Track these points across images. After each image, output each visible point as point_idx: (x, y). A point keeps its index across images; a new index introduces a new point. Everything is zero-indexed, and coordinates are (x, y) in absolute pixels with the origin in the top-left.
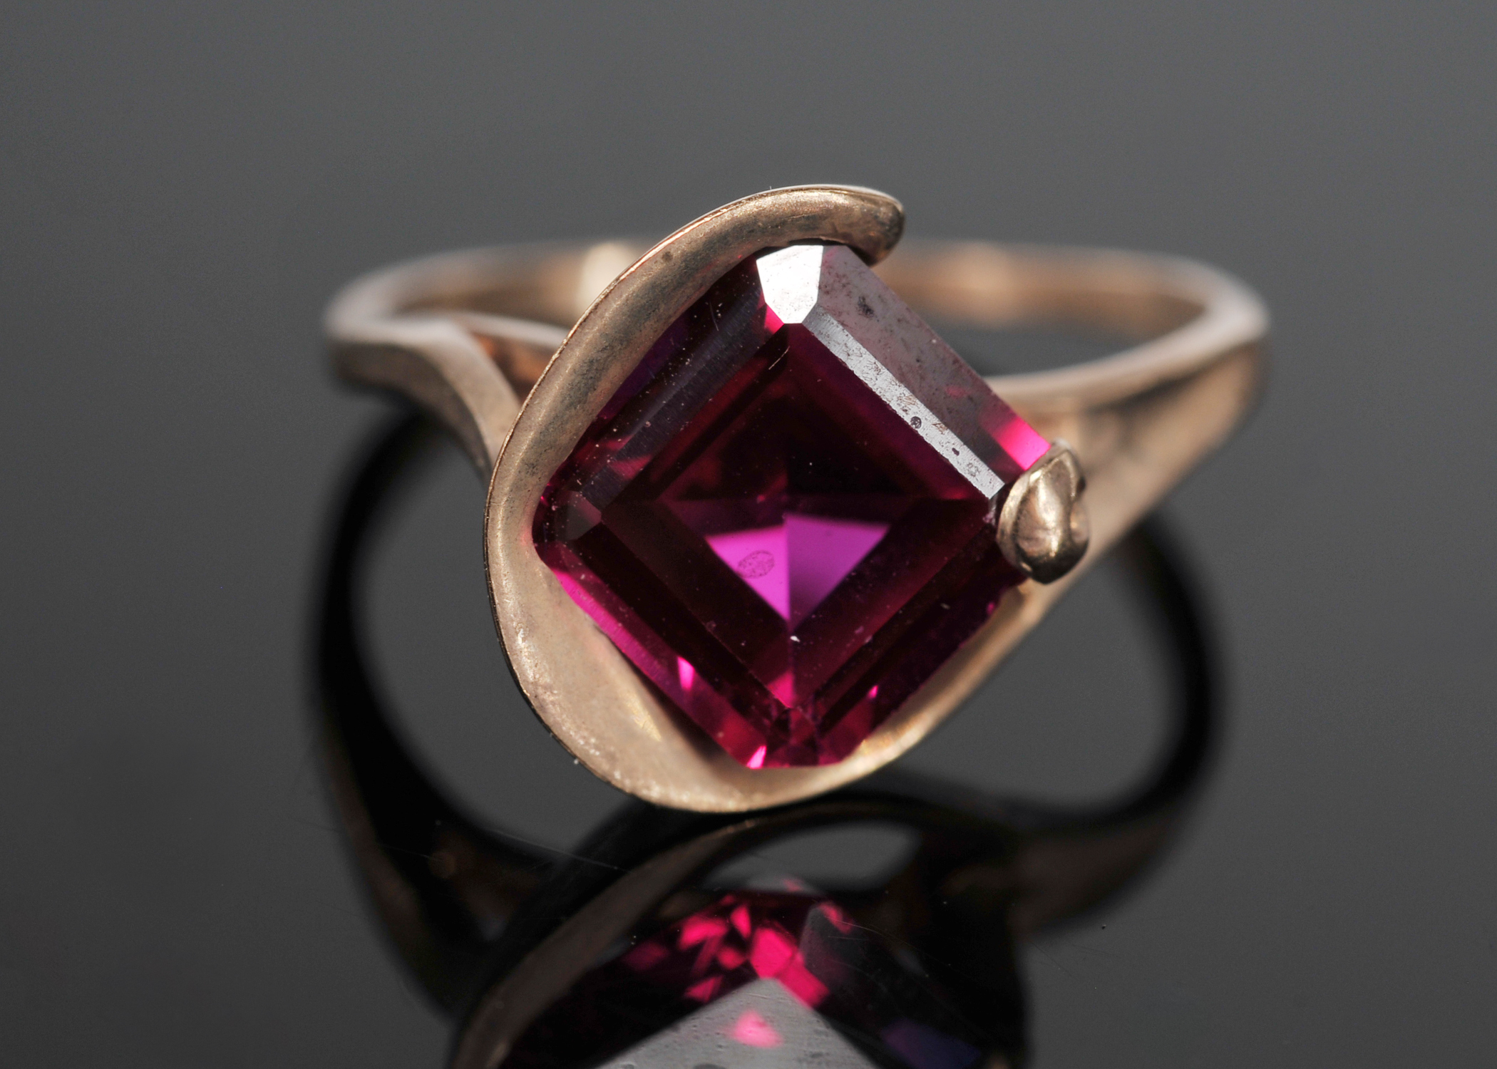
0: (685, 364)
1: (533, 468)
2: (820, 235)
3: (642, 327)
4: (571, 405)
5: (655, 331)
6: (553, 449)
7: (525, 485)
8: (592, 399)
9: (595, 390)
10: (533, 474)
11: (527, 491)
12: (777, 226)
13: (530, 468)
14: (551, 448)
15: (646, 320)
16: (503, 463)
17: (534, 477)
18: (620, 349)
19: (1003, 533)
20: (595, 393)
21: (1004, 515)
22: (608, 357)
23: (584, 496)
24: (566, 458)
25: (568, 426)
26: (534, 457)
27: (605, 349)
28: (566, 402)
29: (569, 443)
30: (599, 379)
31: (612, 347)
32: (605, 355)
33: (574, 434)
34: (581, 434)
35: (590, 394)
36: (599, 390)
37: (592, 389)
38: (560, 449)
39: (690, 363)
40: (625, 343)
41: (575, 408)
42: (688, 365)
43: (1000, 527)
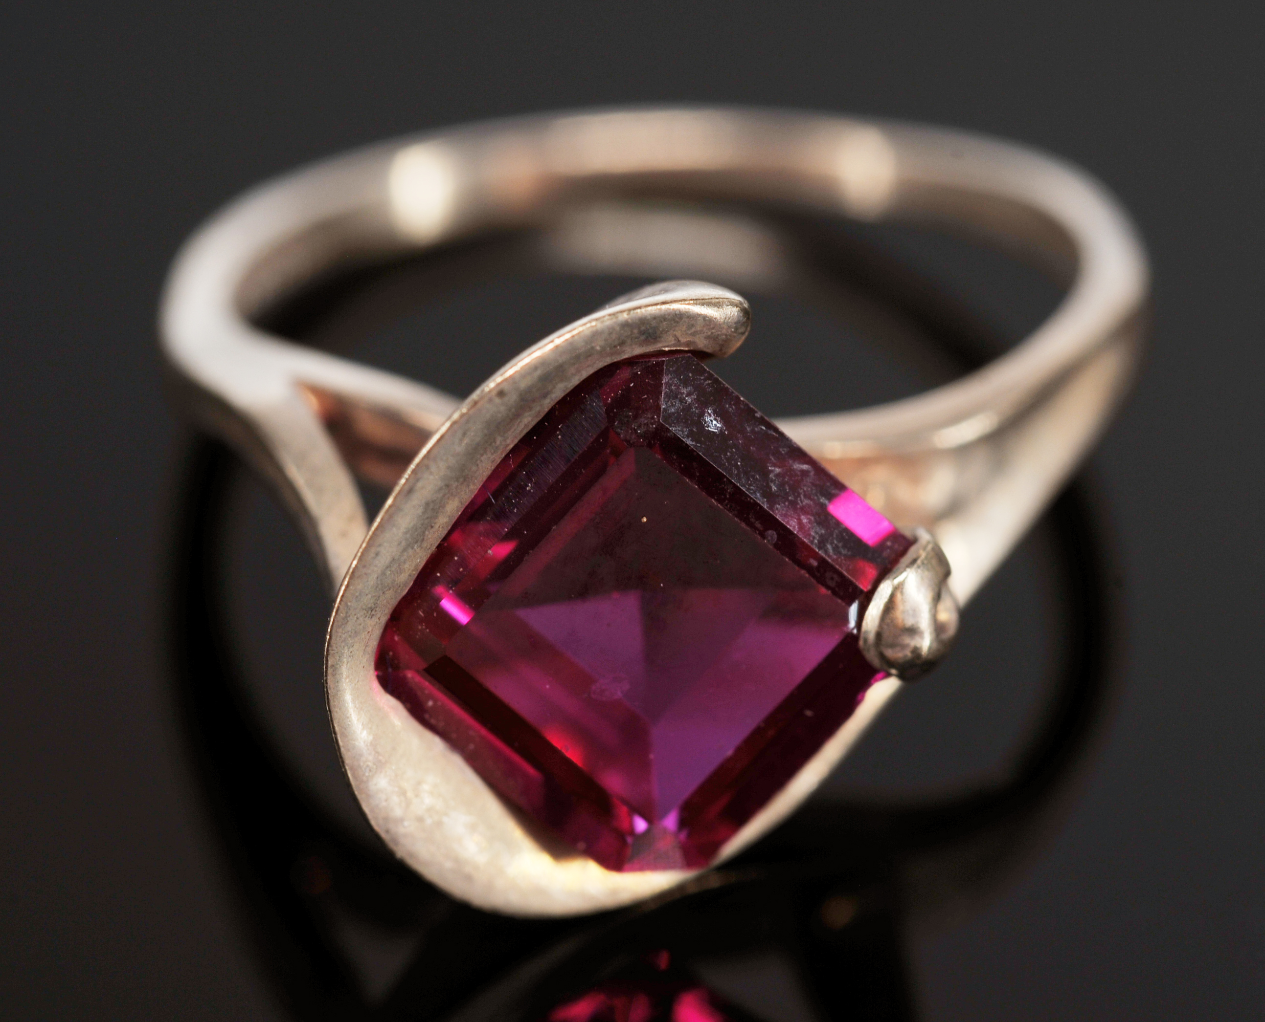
0: (526, 489)
1: (372, 611)
2: (662, 347)
3: (478, 462)
4: (409, 546)
5: (493, 462)
6: (392, 590)
7: (364, 628)
8: (430, 536)
9: (432, 527)
10: (372, 616)
11: (366, 633)
12: (615, 346)
13: (368, 612)
14: (390, 589)
15: (482, 455)
16: (339, 612)
17: (373, 618)
18: (457, 486)
19: (866, 640)
20: (434, 530)
21: (867, 623)
22: (444, 496)
23: (427, 628)
24: (407, 591)
25: (407, 566)
26: (372, 601)
27: (440, 489)
28: (404, 543)
29: (408, 579)
30: (436, 517)
31: (447, 486)
32: (441, 495)
33: (413, 571)
34: (420, 568)
35: (427, 533)
36: (437, 526)
37: (430, 528)
38: (400, 586)
39: (532, 488)
40: (461, 480)
41: (413, 548)
42: (529, 491)
43: (862, 635)
